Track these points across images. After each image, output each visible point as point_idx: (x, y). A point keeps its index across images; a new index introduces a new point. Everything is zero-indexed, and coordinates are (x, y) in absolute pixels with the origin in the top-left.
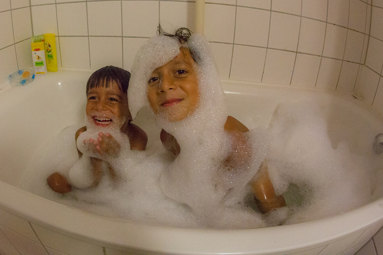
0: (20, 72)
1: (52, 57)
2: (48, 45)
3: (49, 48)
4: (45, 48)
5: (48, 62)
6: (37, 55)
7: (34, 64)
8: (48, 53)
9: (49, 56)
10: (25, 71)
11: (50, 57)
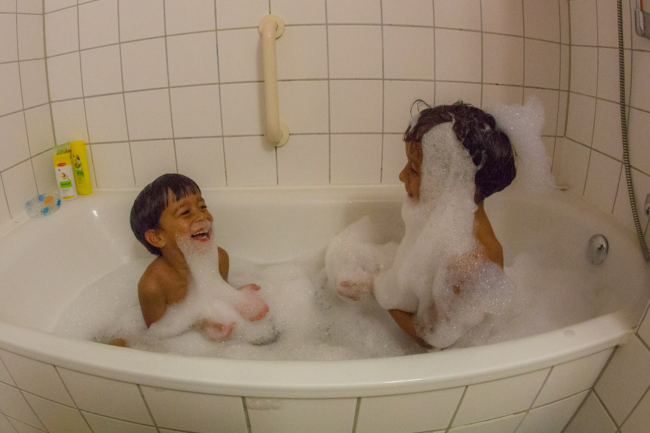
0: (41, 198)
1: (83, 173)
2: (76, 158)
3: (78, 161)
4: (72, 162)
5: (77, 181)
6: (61, 172)
7: (59, 185)
8: (77, 169)
9: (78, 173)
10: (47, 196)
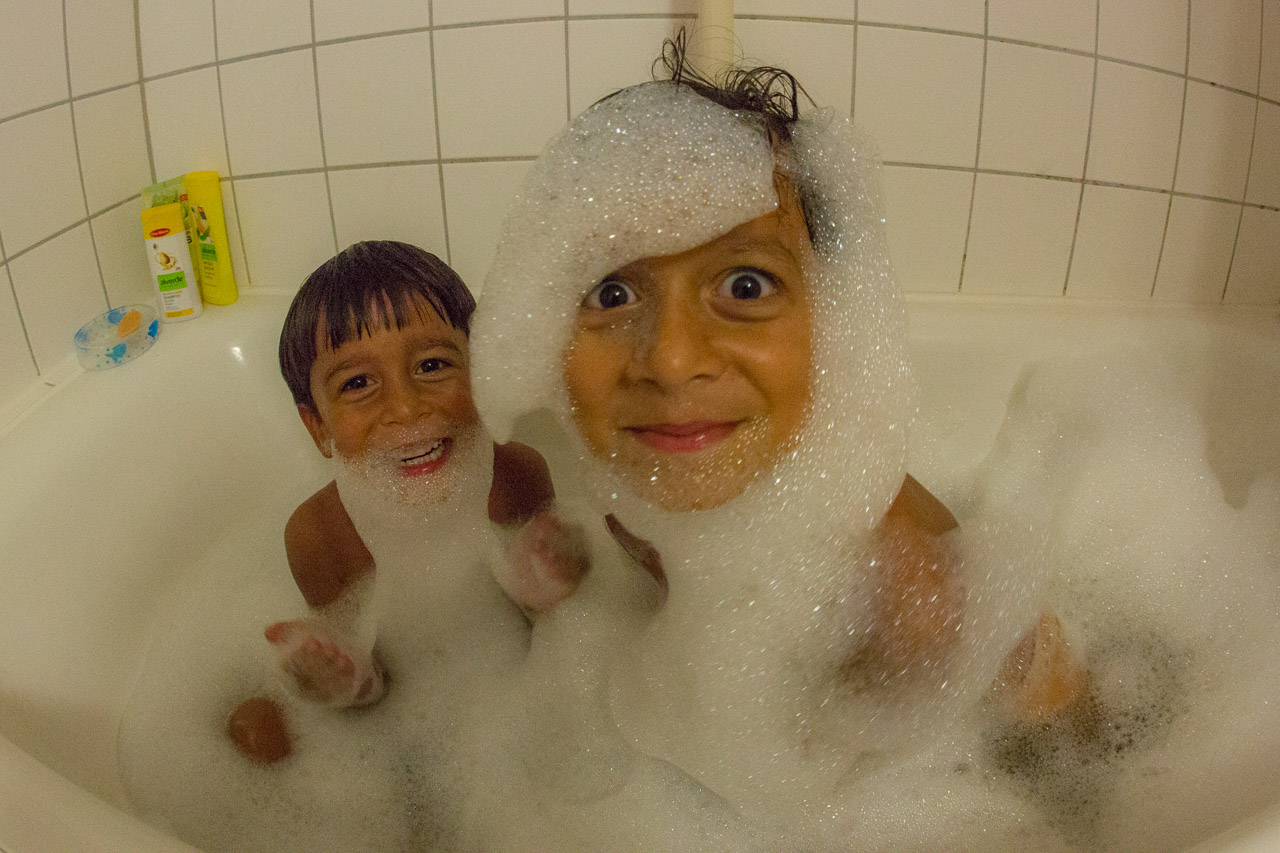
1: (214, 252)
2: (197, 214)
3: (203, 222)
5: (200, 271)
6: (161, 250)
7: (157, 285)
8: (201, 242)
9: (204, 251)
10: (128, 310)
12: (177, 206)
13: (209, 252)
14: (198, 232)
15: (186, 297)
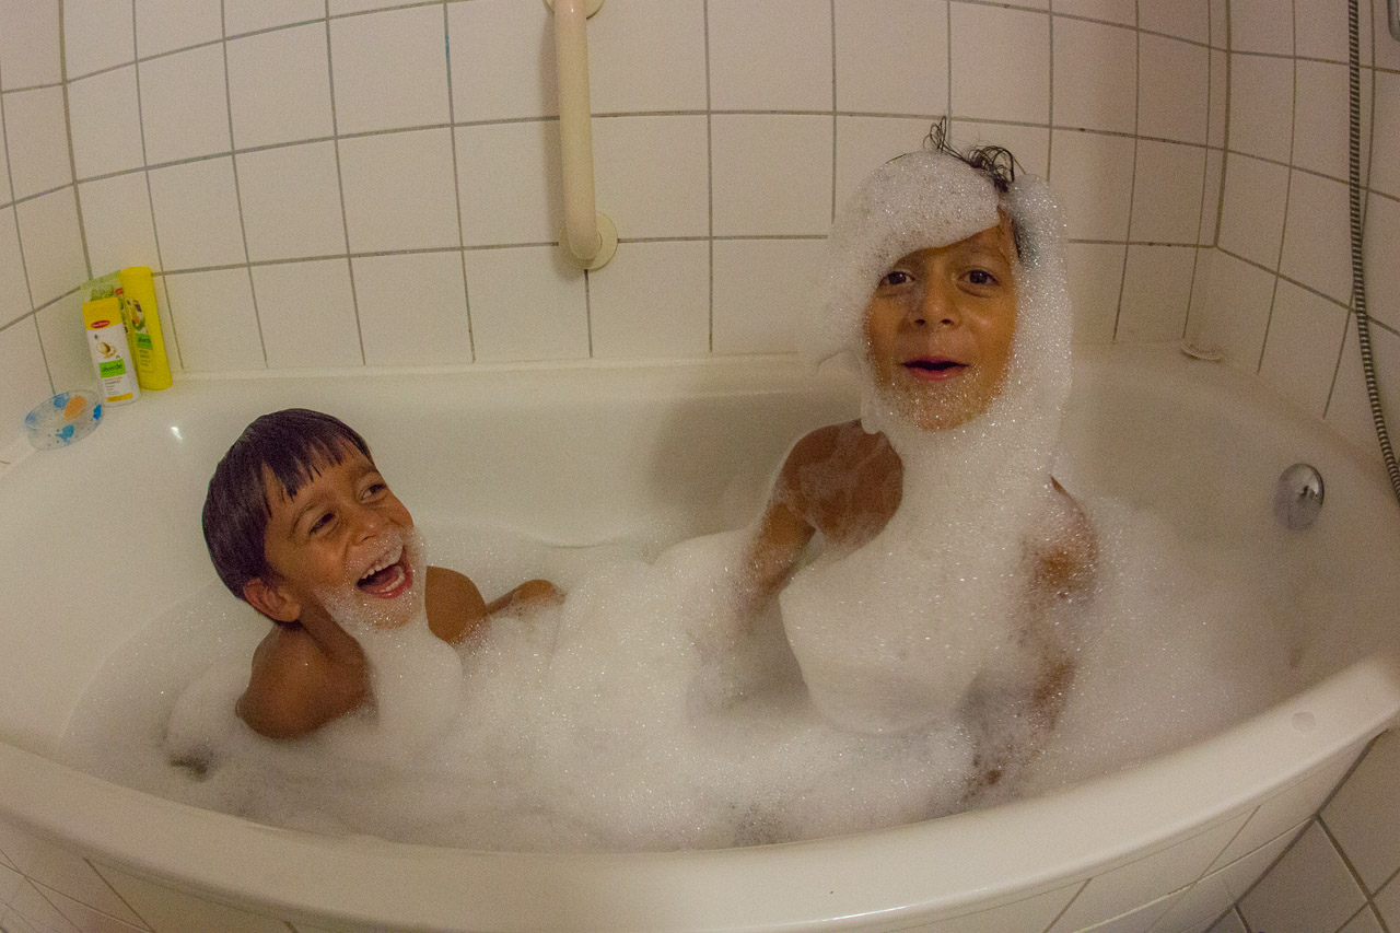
0: (58, 402)
1: (149, 341)
2: (132, 306)
3: (138, 313)
4: (124, 317)
5: (139, 359)
8: (136, 332)
9: (139, 340)
10: (72, 396)
11: (141, 342)
12: (114, 300)
13: (145, 341)
14: (133, 322)
15: (124, 384)
